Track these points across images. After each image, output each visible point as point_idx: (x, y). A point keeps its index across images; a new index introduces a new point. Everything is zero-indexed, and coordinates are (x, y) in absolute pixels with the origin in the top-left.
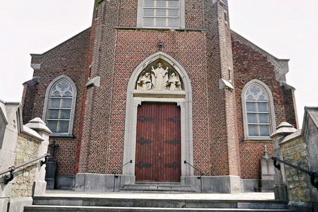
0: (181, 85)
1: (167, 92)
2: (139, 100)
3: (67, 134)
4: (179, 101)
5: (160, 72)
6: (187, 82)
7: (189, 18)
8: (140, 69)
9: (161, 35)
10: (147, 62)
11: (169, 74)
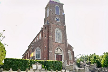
0: (62, 52)
1: (60, 53)
2: (56, 54)
3: (40, 59)
4: (62, 55)
5: (59, 50)
6: (63, 52)
7: (63, 41)
8: (56, 49)
9: (59, 44)
10: (57, 48)
11: (60, 50)
